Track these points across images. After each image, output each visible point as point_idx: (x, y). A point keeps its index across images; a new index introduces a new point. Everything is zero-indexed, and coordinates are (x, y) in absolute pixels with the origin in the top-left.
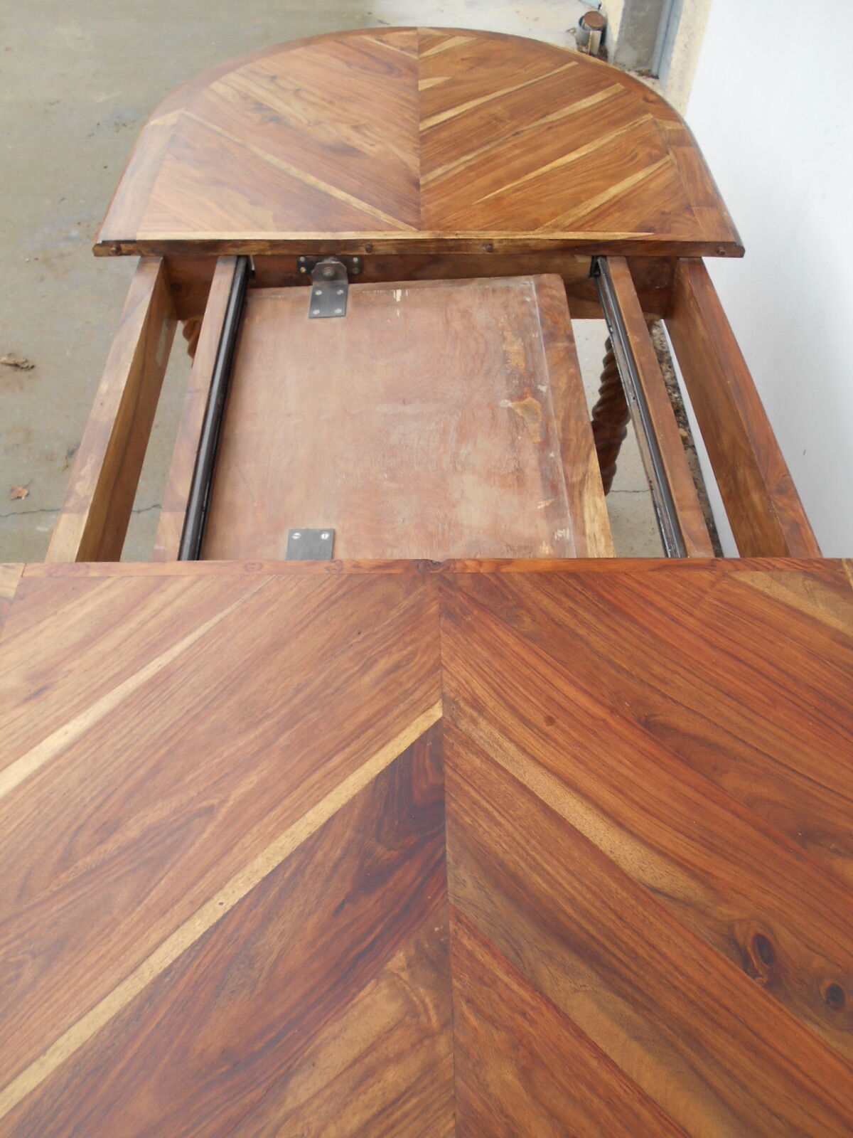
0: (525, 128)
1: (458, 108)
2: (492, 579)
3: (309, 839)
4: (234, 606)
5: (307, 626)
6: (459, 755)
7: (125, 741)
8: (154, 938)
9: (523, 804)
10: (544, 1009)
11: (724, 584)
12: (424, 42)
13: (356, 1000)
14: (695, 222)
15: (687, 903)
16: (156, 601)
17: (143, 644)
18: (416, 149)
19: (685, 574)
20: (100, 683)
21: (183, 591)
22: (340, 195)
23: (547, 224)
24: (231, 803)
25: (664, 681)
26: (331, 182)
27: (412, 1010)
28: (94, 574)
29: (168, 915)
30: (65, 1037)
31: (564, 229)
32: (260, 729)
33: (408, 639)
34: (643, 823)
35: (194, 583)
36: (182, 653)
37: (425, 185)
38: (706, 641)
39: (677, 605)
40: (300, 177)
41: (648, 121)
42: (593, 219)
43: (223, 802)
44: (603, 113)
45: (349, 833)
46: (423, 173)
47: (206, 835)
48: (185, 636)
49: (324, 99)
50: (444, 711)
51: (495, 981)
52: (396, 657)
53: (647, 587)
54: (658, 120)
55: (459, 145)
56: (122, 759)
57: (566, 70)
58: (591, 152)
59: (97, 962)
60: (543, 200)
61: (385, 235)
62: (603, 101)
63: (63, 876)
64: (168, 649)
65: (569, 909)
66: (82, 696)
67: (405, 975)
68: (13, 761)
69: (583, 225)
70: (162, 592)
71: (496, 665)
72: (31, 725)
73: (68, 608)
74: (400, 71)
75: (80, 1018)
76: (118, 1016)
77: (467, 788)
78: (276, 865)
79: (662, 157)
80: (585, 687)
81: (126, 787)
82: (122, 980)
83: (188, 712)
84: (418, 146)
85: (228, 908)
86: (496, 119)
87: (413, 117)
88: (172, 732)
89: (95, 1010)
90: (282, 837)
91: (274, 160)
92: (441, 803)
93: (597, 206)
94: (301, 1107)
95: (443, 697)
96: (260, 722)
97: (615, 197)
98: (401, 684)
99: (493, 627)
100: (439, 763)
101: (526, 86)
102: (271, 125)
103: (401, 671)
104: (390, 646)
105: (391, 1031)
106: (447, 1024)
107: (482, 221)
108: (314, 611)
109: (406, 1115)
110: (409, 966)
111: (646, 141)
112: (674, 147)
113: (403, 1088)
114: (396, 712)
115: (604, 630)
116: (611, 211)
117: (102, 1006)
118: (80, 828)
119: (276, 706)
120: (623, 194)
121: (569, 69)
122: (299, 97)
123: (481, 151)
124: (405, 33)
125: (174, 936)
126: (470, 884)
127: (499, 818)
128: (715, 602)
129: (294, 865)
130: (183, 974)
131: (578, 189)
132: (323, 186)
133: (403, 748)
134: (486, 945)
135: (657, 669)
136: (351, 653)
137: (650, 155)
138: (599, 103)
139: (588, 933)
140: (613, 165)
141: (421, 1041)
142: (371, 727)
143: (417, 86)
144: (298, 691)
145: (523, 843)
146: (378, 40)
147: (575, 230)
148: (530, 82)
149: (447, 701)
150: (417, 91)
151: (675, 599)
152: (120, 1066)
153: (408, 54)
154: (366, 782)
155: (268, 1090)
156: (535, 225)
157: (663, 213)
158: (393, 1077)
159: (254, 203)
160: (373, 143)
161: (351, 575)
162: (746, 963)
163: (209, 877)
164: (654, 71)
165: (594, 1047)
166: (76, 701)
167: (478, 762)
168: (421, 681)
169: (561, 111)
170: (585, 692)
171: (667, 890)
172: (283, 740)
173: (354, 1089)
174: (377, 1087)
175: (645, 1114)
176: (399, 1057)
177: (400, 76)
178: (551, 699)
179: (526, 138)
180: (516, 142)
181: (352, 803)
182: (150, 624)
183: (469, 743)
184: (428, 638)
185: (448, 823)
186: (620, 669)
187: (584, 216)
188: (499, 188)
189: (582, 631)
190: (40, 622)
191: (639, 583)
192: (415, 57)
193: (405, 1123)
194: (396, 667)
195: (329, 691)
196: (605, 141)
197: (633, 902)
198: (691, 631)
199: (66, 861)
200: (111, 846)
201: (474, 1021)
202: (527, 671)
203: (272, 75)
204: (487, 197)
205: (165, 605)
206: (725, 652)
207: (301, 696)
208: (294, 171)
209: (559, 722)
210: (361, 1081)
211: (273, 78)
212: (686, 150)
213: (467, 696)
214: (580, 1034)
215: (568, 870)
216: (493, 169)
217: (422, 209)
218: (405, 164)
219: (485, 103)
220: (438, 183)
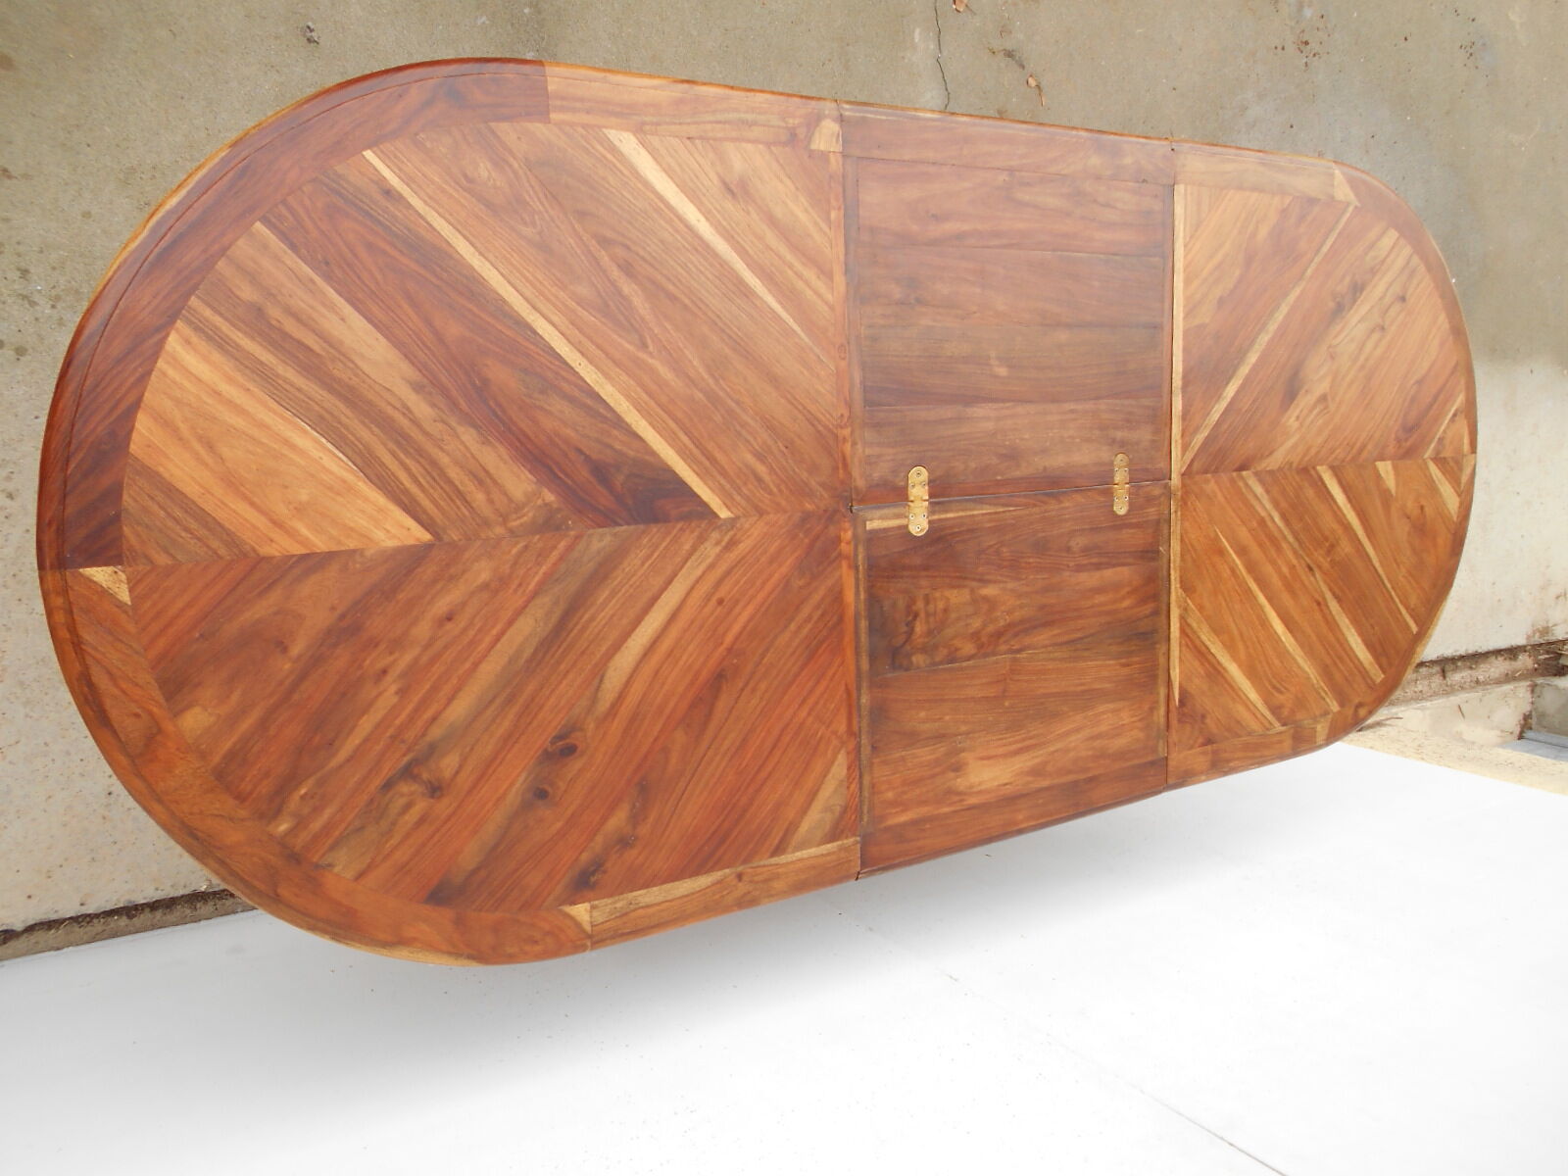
0: (1318, 576)
1: (1349, 506)
2: (834, 555)
3: (627, 424)
4: (806, 339)
5: (792, 404)
6: (692, 532)
7: (694, 269)
8: (555, 319)
9: (657, 582)
10: (525, 598)
11: (835, 742)
12: (1452, 464)
13: (522, 468)
14: (1191, 748)
15: (594, 700)
16: (810, 274)
17: (773, 269)
18: (1292, 463)
19: (844, 711)
20: (740, 240)
21: (819, 295)
22: (1231, 390)
23: (1189, 601)
24: (650, 361)
25: (754, 690)
26: (1247, 380)
27: (519, 508)
28: (833, 215)
29: (571, 326)
30: (491, 268)
31: (1182, 618)
32: (706, 376)
33: (783, 487)
34: (647, 670)
35: (826, 303)
36: (766, 303)
37: (1242, 478)
38: (788, 725)
39: (817, 703)
40: (1256, 346)
41: (1329, 706)
42: (1196, 647)
43: (651, 354)
44: (1340, 658)
45: (631, 453)
46: (1256, 474)
47: (627, 345)
48: (781, 303)
49: (1367, 360)
50: (725, 520)
51: (539, 564)
52: (767, 478)
53: (831, 680)
54: (1330, 716)
55: (1294, 510)
56: (680, 269)
57: (1405, 621)
58: (1285, 647)
59: (538, 280)
60: (1220, 597)
61: (1176, 441)
62: (1359, 660)
63: (594, 242)
64: (769, 291)
65: (587, 616)
66: (728, 227)
67: (540, 502)
68: (675, 182)
69: (1188, 636)
70: (819, 277)
71: (763, 559)
72: (704, 191)
73: (802, 199)
74: (1406, 440)
75: (502, 274)
76: (504, 301)
77: (668, 540)
78: (608, 401)
79: (1279, 719)
80: (748, 628)
81: (659, 277)
82: (526, 299)
83: (718, 316)
84: (1294, 465)
85: (577, 370)
86: (1332, 546)
87: (1336, 458)
88: (702, 306)
89: (507, 285)
90: (628, 404)
91: (1280, 316)
92: (656, 520)
93: (1213, 651)
94: (458, 437)
95: (737, 518)
96: (713, 376)
97: (1224, 669)
98: (745, 484)
99: (796, 554)
100: (686, 517)
101: (1379, 576)
102: (1331, 305)
103: (756, 483)
104: (776, 474)
105: (505, 494)
106: (511, 531)
107: (1193, 537)
108: (805, 408)
109: (458, 508)
110: (546, 505)
111: (1300, 703)
112: (1292, 731)
113: (474, 505)
114: (723, 481)
115: (795, 644)
116: (1206, 664)
117: (511, 289)
118: (628, 248)
119: (726, 387)
120: (1229, 678)
121: (1407, 624)
122: (1373, 331)
123: (1286, 532)
124: (1466, 441)
125: (557, 333)
126: (603, 544)
127: (647, 565)
128: (820, 734)
129: (609, 415)
130: (534, 344)
131: (1236, 632)
132: (1244, 371)
133: (696, 489)
134: (561, 558)
135: (763, 686)
136: (770, 442)
137: (1281, 707)
138: (1356, 656)
139: (572, 630)
140: (1267, 669)
141: (501, 516)
142: (711, 463)
143: (1382, 459)
144: (738, 403)
145: (631, 583)
146: (1457, 410)
147: (1183, 631)
148: (1386, 582)
149: (733, 522)
150: (1375, 460)
151: (822, 702)
152: (475, 309)
153: (1432, 446)
154: (669, 463)
155: (467, 414)
156: (1187, 588)
157: (1203, 717)
158: (479, 498)
159: (1221, 301)
160: (1301, 419)
161: (836, 436)
162: (560, 737)
163: (598, 352)
164: (1529, 734)
165: (503, 633)
166: (725, 223)
167: (687, 547)
168: (748, 499)
169: (1344, 615)
170: (744, 628)
171: (603, 686)
172: (699, 395)
173: (471, 472)
174: (473, 488)
175: (468, 665)
176: (491, 501)
177: (1398, 441)
178: (737, 602)
179: (1304, 578)
180: (1298, 567)
181: (653, 453)
182: (790, 272)
183: (702, 539)
184: (783, 503)
185: (642, 527)
186: (763, 656)
187: (1199, 637)
188: (1235, 552)
189: (793, 626)
190: (790, 178)
191: (834, 674)
192: (1429, 453)
193: (454, 507)
194: (759, 480)
195: (738, 428)
196: (1300, 661)
197: (593, 662)
198: (795, 714)
199: (604, 242)
200: (615, 273)
201: (514, 551)
202: (759, 583)
203: (1407, 297)
204: (1224, 540)
205: (807, 283)
206: (778, 740)
207: (733, 405)
208: (1264, 339)
209: (719, 609)
210: (475, 476)
211: (1403, 299)
212: (1288, 743)
213: (737, 537)
214: (510, 623)
215: (613, 616)
216: (1261, 545)
217: (1209, 475)
218: (1271, 453)
219: (1356, 535)
220: (1244, 490)
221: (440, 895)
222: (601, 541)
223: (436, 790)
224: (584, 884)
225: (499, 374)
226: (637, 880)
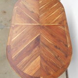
14: (64, 22)
18: (39, 12)
23: (51, 23)
50: (40, 34)
54: (61, 8)
69: (54, 23)
104: (37, 30)
105: (37, 50)
110: (38, 47)
111: (60, 11)
137: (60, 13)
150: (39, 3)
160: (35, 11)
180: (48, 11)
216: (46, 15)
217: (40, 21)
221: (67, 57)
222: (41, 43)
223: (58, 56)
224: (67, 46)
225: (28, 50)
226: (67, 42)
